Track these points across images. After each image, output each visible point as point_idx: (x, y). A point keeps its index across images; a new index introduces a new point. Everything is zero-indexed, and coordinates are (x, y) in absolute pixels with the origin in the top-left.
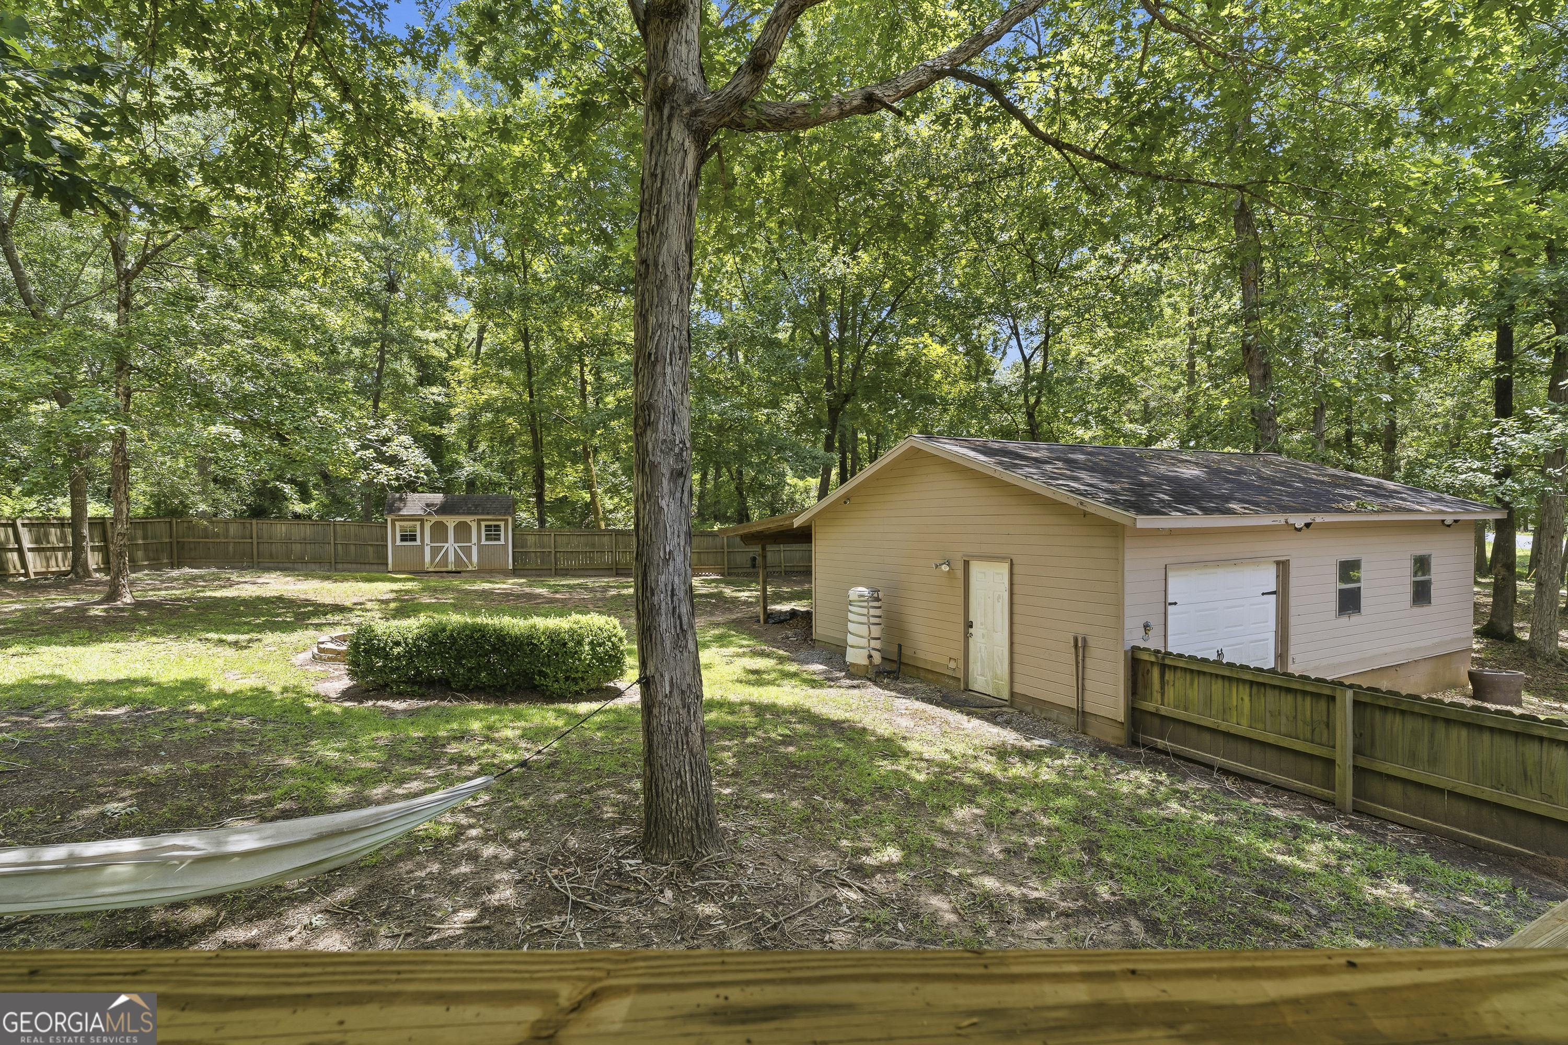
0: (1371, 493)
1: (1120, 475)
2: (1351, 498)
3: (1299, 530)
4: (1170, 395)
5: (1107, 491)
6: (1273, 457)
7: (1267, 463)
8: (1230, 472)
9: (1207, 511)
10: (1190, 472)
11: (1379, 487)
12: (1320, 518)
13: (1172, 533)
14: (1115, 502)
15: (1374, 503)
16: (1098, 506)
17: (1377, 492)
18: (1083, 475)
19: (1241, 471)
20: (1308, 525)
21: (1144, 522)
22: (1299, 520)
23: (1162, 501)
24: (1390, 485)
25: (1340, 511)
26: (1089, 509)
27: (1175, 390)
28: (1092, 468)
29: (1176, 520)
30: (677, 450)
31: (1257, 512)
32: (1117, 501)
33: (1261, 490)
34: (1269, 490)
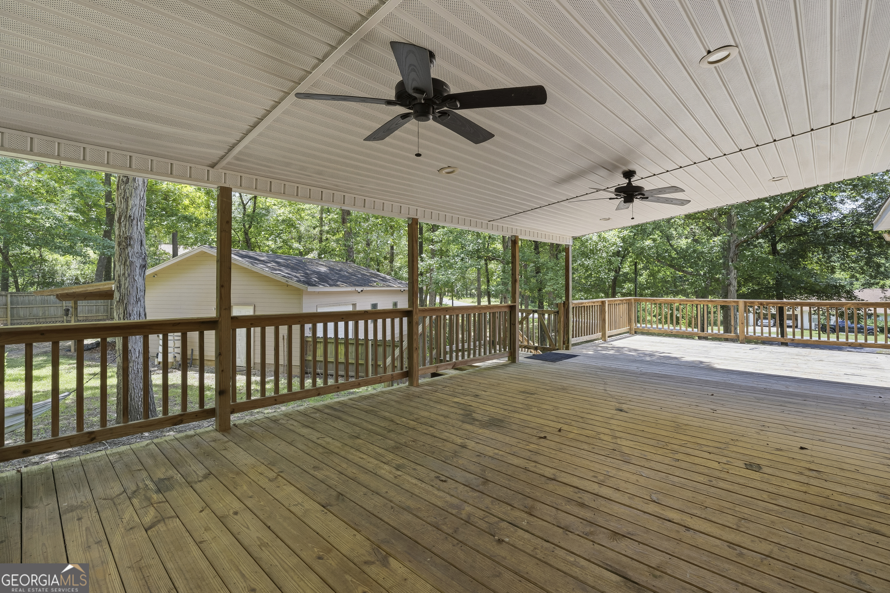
0: (381, 280)
1: (298, 270)
2: (375, 282)
3: (359, 292)
4: (312, 230)
5: (296, 277)
6: (352, 264)
7: (350, 267)
8: (337, 270)
9: (331, 285)
10: (323, 269)
11: (384, 278)
12: (365, 288)
13: (319, 293)
14: (299, 281)
15: (381, 283)
16: (293, 283)
17: (384, 280)
18: (282, 268)
19: (341, 270)
20: (362, 291)
21: (311, 289)
22: (359, 289)
23: (315, 281)
24: (388, 277)
25: (371, 286)
26: (290, 284)
27: (314, 228)
28: (287, 266)
29: (321, 288)
30: (143, 257)
31: (346, 286)
32: (300, 281)
33: (348, 278)
34: (350, 278)
